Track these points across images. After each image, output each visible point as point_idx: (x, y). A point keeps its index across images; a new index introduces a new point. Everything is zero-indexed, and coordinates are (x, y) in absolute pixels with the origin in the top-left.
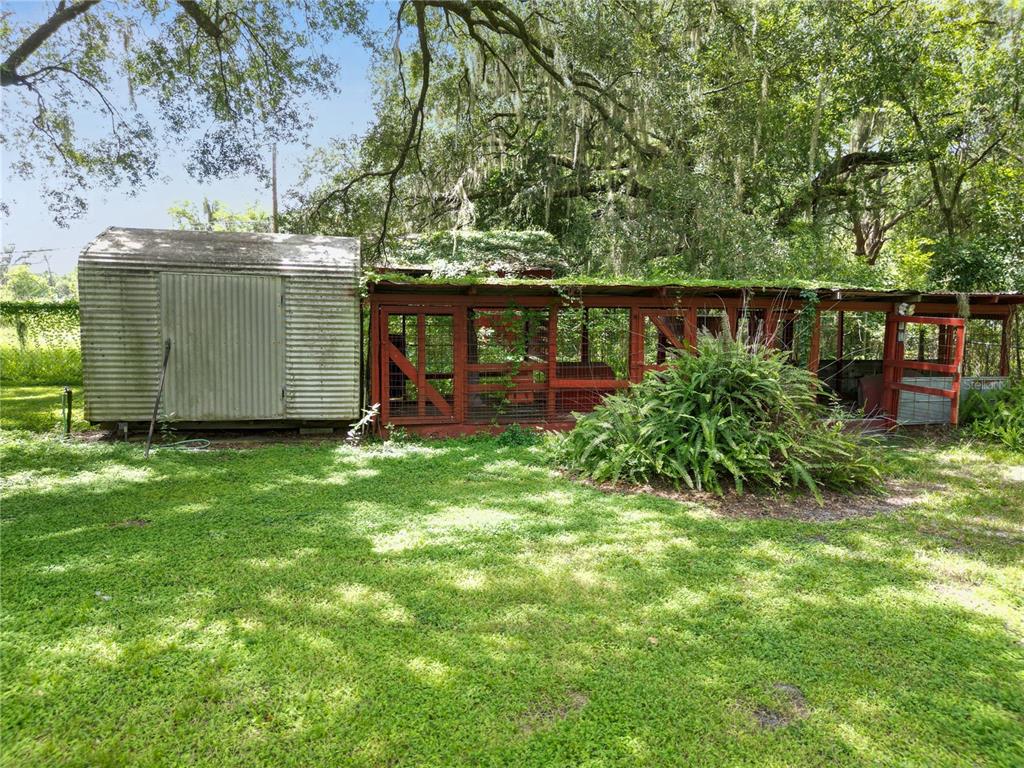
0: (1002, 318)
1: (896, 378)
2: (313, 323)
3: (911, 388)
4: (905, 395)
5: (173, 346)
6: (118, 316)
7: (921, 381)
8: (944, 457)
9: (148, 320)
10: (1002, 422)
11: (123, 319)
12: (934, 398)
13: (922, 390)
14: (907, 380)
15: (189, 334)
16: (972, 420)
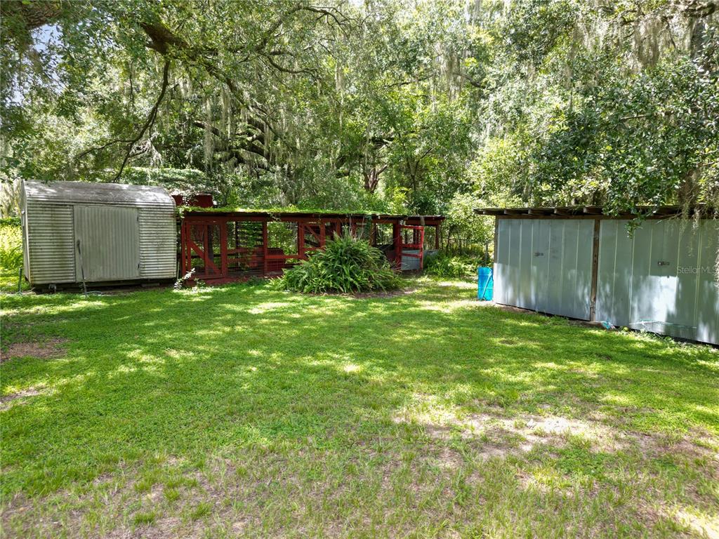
0: (436, 226)
1: (400, 251)
2: (153, 231)
3: (406, 255)
4: (404, 258)
5: (81, 243)
6: (50, 228)
7: (409, 252)
8: (419, 280)
9: (66, 230)
10: (437, 267)
11: (52, 230)
12: (414, 258)
13: (409, 255)
14: (404, 252)
15: (89, 237)
16: (427, 267)
